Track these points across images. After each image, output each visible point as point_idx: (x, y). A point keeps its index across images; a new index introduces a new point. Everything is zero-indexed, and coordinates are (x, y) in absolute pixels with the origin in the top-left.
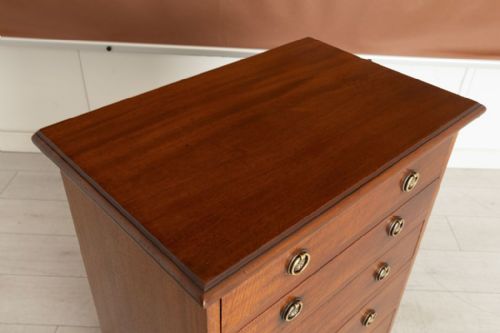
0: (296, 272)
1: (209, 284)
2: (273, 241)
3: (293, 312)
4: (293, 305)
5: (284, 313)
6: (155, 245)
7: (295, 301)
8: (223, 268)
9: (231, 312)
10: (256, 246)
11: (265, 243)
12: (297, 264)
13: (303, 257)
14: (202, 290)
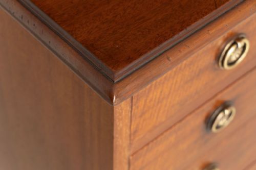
0: (230, 64)
1: (121, 73)
2: (207, 18)
3: (222, 120)
4: (223, 110)
5: (210, 121)
6: (43, 23)
7: (224, 106)
8: (139, 53)
9: (143, 113)
10: (184, 25)
11: (196, 20)
12: (232, 53)
13: (240, 45)
14: (110, 81)
